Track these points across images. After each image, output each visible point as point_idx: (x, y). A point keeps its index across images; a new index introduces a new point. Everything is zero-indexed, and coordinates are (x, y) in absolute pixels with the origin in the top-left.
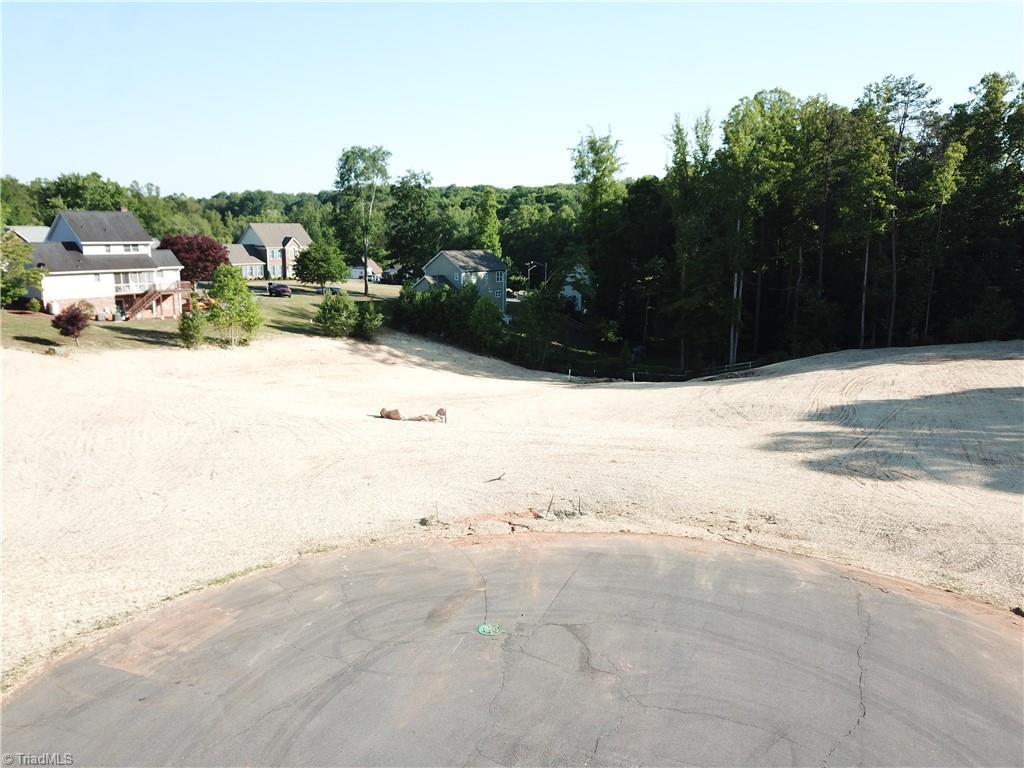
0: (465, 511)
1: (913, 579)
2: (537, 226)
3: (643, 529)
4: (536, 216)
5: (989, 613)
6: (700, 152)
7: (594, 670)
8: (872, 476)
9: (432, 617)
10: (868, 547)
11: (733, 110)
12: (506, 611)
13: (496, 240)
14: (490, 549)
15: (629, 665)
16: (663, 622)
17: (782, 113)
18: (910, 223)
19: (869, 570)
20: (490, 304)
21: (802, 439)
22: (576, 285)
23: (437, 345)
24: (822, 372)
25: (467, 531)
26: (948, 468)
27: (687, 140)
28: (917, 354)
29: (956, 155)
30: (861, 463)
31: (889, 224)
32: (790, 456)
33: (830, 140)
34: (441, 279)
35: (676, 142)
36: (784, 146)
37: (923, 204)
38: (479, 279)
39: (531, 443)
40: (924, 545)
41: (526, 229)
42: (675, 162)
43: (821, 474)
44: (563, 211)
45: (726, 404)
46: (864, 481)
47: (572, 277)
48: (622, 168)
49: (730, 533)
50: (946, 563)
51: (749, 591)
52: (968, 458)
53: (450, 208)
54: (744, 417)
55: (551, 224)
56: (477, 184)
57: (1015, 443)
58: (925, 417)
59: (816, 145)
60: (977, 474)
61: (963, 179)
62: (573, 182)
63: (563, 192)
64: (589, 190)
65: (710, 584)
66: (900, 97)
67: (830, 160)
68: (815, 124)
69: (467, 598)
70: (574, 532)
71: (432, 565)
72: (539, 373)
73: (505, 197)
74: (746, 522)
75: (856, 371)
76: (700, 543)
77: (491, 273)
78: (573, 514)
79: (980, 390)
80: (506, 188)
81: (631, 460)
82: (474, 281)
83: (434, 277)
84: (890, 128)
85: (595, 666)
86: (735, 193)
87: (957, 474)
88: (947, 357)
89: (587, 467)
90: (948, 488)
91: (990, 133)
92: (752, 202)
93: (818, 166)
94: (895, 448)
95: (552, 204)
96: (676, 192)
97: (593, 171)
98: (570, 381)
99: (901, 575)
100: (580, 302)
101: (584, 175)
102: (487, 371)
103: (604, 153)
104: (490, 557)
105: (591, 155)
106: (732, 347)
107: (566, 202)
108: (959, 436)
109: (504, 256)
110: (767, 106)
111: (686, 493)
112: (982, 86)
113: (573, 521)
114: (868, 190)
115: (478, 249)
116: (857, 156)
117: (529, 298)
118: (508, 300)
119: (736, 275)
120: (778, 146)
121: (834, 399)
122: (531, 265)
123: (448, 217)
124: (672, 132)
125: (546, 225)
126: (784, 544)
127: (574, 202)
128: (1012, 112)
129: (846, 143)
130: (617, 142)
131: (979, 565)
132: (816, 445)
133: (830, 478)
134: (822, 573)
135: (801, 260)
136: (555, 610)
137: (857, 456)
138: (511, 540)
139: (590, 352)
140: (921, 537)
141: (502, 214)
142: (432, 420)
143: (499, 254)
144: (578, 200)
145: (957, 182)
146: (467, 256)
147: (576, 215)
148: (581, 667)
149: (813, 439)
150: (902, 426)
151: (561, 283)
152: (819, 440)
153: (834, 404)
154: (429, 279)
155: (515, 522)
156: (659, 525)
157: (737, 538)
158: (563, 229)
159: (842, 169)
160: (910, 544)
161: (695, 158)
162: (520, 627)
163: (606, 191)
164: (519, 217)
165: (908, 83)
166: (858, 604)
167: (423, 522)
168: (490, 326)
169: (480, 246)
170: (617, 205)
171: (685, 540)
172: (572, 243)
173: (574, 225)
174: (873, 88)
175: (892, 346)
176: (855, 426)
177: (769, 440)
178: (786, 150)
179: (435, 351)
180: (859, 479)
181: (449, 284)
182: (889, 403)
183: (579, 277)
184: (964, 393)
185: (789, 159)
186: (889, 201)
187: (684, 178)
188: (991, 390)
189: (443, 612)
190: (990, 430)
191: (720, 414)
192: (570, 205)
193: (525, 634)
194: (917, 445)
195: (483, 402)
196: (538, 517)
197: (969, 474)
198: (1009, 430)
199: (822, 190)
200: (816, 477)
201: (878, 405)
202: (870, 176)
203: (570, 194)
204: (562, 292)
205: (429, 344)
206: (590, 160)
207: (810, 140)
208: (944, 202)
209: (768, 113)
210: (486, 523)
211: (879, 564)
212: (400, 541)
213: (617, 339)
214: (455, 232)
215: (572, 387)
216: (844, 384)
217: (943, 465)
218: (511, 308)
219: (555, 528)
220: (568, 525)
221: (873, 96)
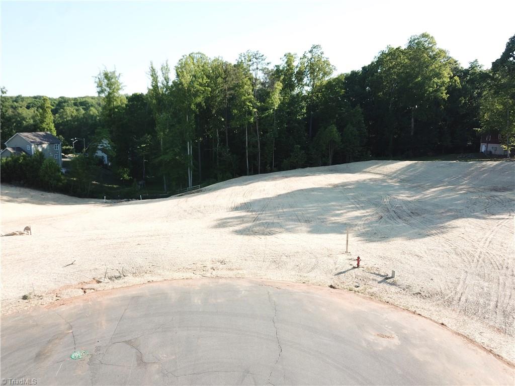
0: (53, 286)
1: (289, 280)
2: (75, 119)
3: (160, 279)
4: (75, 113)
5: (321, 290)
6: (165, 81)
7: (146, 364)
8: (263, 234)
9: (39, 356)
10: (268, 268)
11: (180, 61)
12: (88, 341)
13: (52, 126)
14: (72, 306)
15: (165, 356)
16: (179, 327)
17: (202, 64)
18: (263, 118)
19: (271, 279)
20: (52, 163)
21: (231, 220)
22: (104, 150)
23: (18, 189)
24: (233, 188)
25: (55, 298)
26: (292, 226)
27: (158, 74)
28: (272, 176)
29: (279, 87)
30: (258, 228)
31: (255, 118)
32: (226, 229)
33: (226, 78)
34: (18, 149)
35: (152, 76)
36: (206, 80)
37: (267, 109)
38: (43, 149)
39: (89, 240)
40: (290, 263)
41: (69, 120)
42: (153, 86)
43: (242, 236)
44: (90, 110)
45: (191, 207)
46: (261, 237)
47: (101, 146)
48: (123, 88)
49: (204, 272)
50: (300, 270)
51: (219, 301)
52: (299, 221)
53: (19, 108)
54: (202, 212)
55: (84, 117)
56: (36, 95)
57: (315, 212)
58: (279, 204)
59: (220, 80)
60: (304, 227)
61: (282, 98)
62: (96, 95)
63: (90, 100)
64: (106, 99)
65: (199, 301)
66: (254, 60)
67: (226, 87)
68: (219, 70)
69: (61, 339)
70: (122, 287)
71: (35, 323)
72: (87, 200)
73: (54, 103)
74: (211, 266)
75: (248, 186)
76: (191, 280)
77: (52, 145)
78: (120, 277)
79: (298, 190)
80: (55, 98)
81: (148, 242)
82: (40, 150)
83: (13, 149)
84: (251, 74)
85: (145, 361)
86: (184, 102)
87: (296, 229)
88: (283, 177)
89: (124, 250)
90: (295, 235)
91: (290, 78)
92: (193, 106)
93: (221, 90)
94: (270, 219)
95: (84, 107)
96: (154, 101)
97: (108, 89)
98: (105, 203)
99: (284, 279)
100: (106, 159)
101: (102, 91)
102: (54, 201)
103: (113, 80)
104: (73, 311)
105: (106, 81)
106: (189, 178)
107: (92, 106)
108: (294, 211)
109: (58, 135)
110: (195, 60)
111: (179, 256)
112: (285, 58)
113: (121, 281)
114: (244, 102)
115: (41, 131)
116: (238, 86)
117: (76, 158)
118: (63, 160)
119: (188, 143)
120: (203, 80)
121: (241, 200)
122: (74, 140)
123: (19, 113)
124: (150, 71)
125: (82, 118)
126: (231, 274)
127: (97, 106)
128: (297, 70)
129: (233, 80)
130: (120, 74)
131: (313, 269)
132: (237, 223)
133: (246, 237)
134: (250, 285)
135: (218, 135)
136: (117, 334)
137: (255, 226)
138: (85, 298)
139: (115, 186)
140: (288, 260)
141: (54, 112)
142: (21, 234)
143: (55, 133)
144: (99, 105)
145: (280, 100)
146: (34, 136)
147: (98, 113)
148: (138, 364)
149: (236, 220)
150: (271, 210)
151: (95, 149)
152: (239, 220)
153: (241, 203)
154: (9, 149)
155: (85, 287)
156: (169, 275)
157: (209, 275)
158: (92, 120)
159: (232, 92)
160: (284, 264)
161: (163, 84)
162: (98, 349)
163: (115, 100)
164: (64, 114)
165: (257, 54)
166: (269, 297)
167: (25, 298)
168: (53, 175)
169: (42, 130)
170: (123, 108)
171: (182, 281)
172: (99, 127)
173: (98, 118)
174: (243, 55)
175: (261, 173)
176: (252, 211)
177: (215, 223)
178: (206, 82)
179: (19, 192)
180: (258, 236)
181: (24, 152)
182: (264, 199)
183: (105, 146)
184: (292, 192)
185: (207, 86)
186: (254, 107)
187: (158, 94)
188: (302, 190)
189: (46, 351)
190: (305, 207)
191: (190, 212)
192: (95, 107)
193: (101, 352)
194: (279, 217)
195: (54, 220)
196: (99, 282)
197: (300, 228)
198: (312, 207)
199: (224, 101)
200: (240, 238)
201: (260, 201)
202: (245, 96)
203: (94, 102)
204: (96, 154)
205: (13, 188)
206: (106, 83)
207: (217, 78)
208: (276, 108)
209: (196, 64)
210: (67, 291)
211: (274, 276)
212: (10, 312)
213: (129, 178)
214: (24, 122)
215: (108, 206)
216: (244, 193)
217: (291, 225)
218: (65, 164)
219: (111, 286)
220: (118, 284)
221: (243, 59)
